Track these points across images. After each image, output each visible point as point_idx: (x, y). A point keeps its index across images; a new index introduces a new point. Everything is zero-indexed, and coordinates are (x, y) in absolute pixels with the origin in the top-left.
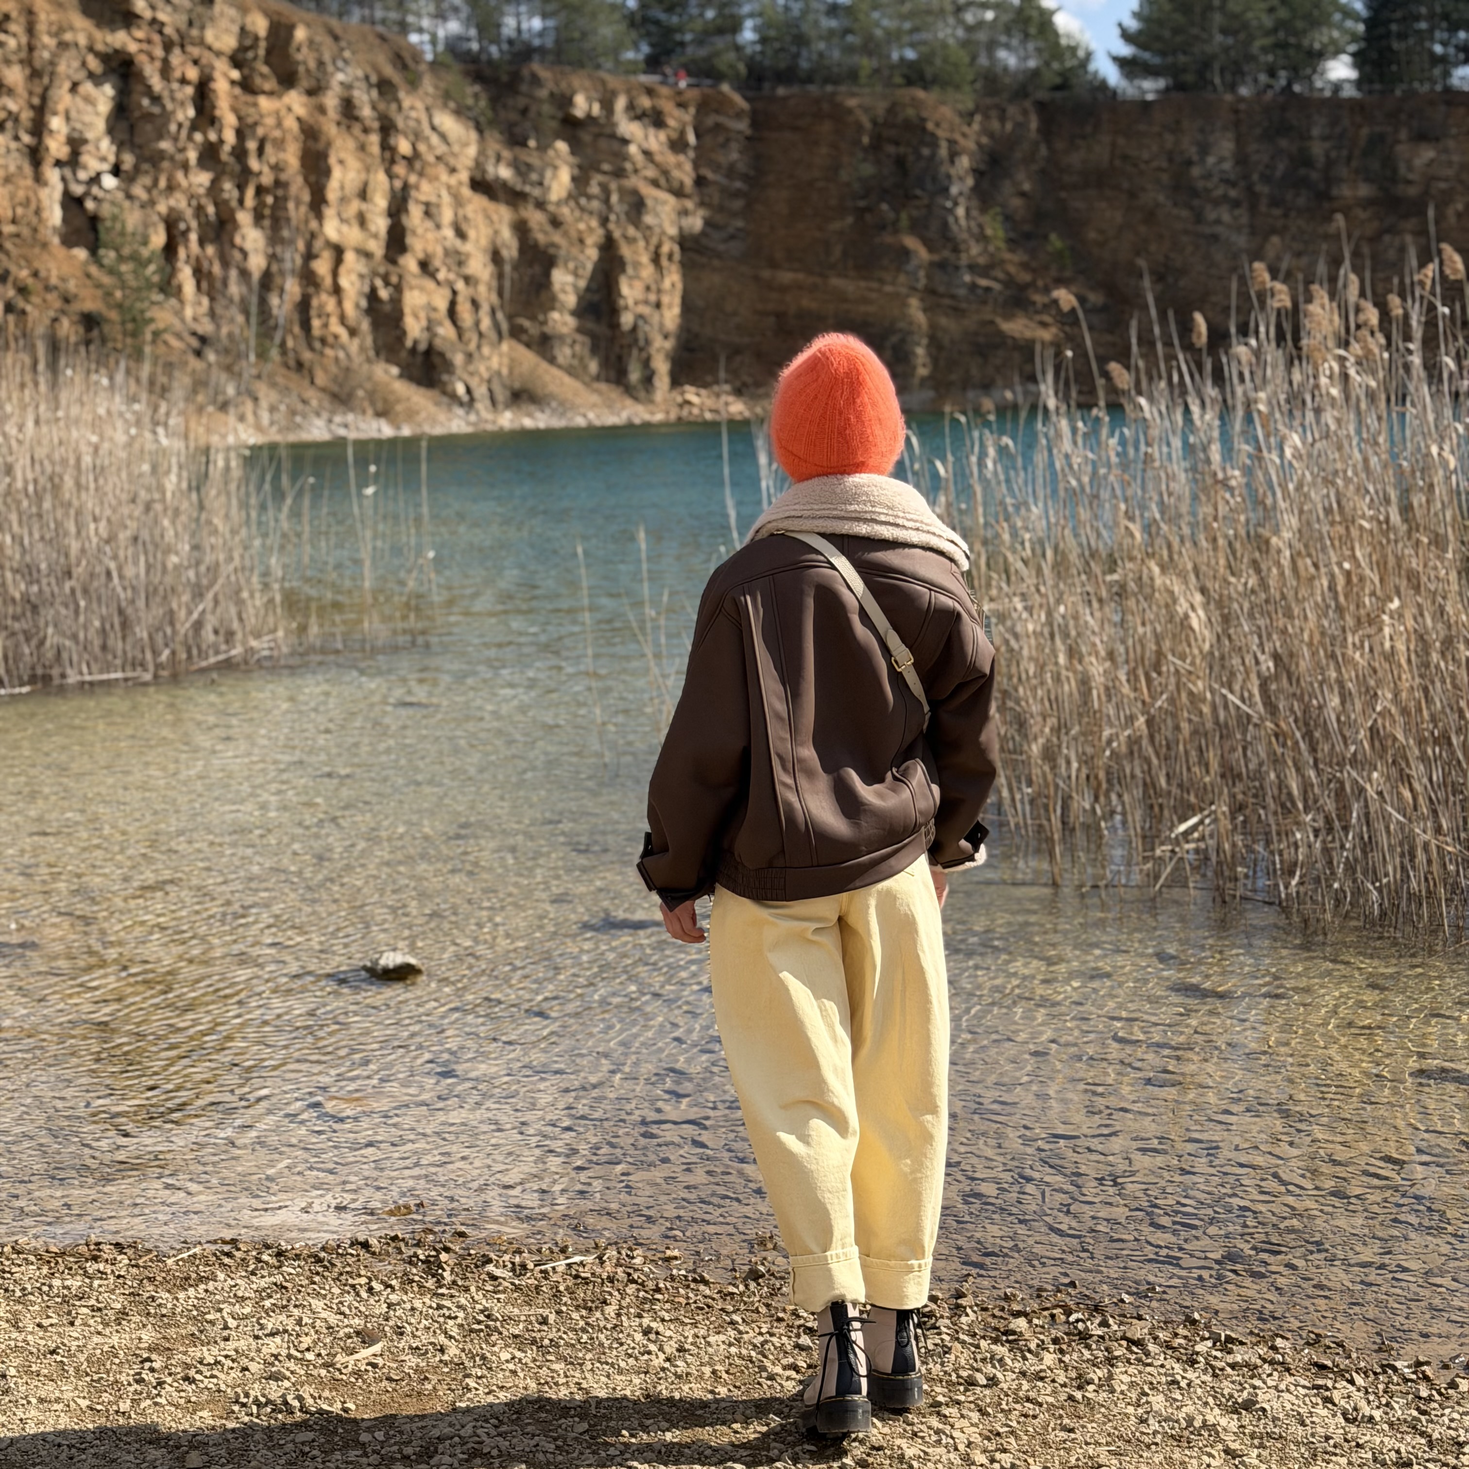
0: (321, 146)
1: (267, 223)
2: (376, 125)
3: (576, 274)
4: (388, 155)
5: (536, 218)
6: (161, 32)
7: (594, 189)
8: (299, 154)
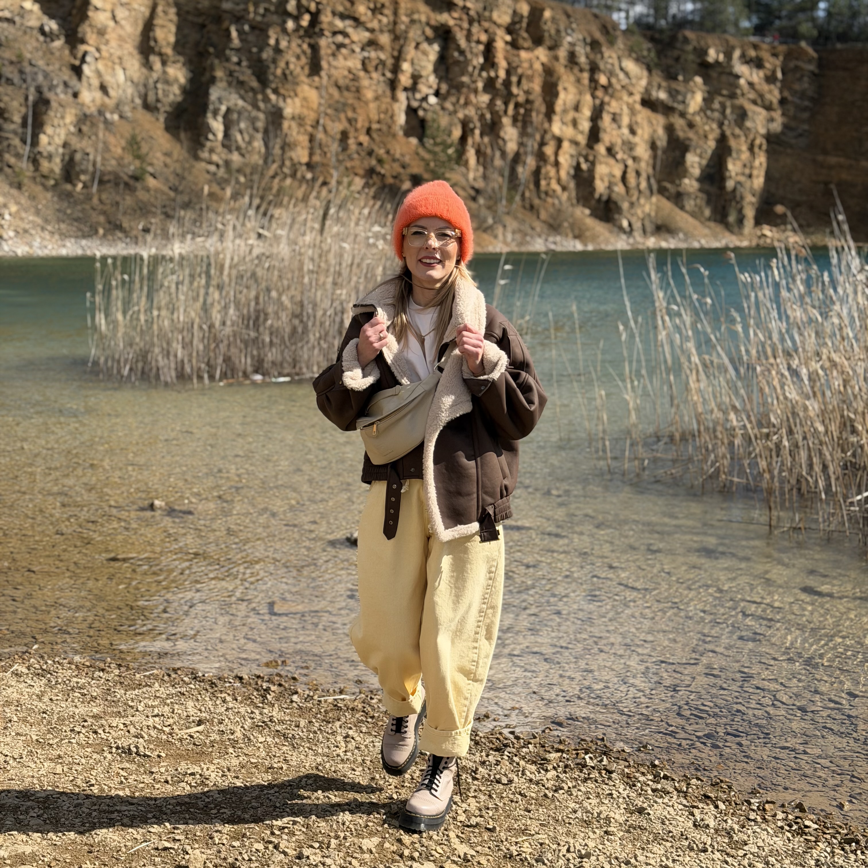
0: (554, 79)
1: (519, 124)
2: (587, 67)
3: (701, 156)
4: (593, 85)
5: (679, 123)
6: (468, 14)
7: (716, 105)
8: (541, 84)
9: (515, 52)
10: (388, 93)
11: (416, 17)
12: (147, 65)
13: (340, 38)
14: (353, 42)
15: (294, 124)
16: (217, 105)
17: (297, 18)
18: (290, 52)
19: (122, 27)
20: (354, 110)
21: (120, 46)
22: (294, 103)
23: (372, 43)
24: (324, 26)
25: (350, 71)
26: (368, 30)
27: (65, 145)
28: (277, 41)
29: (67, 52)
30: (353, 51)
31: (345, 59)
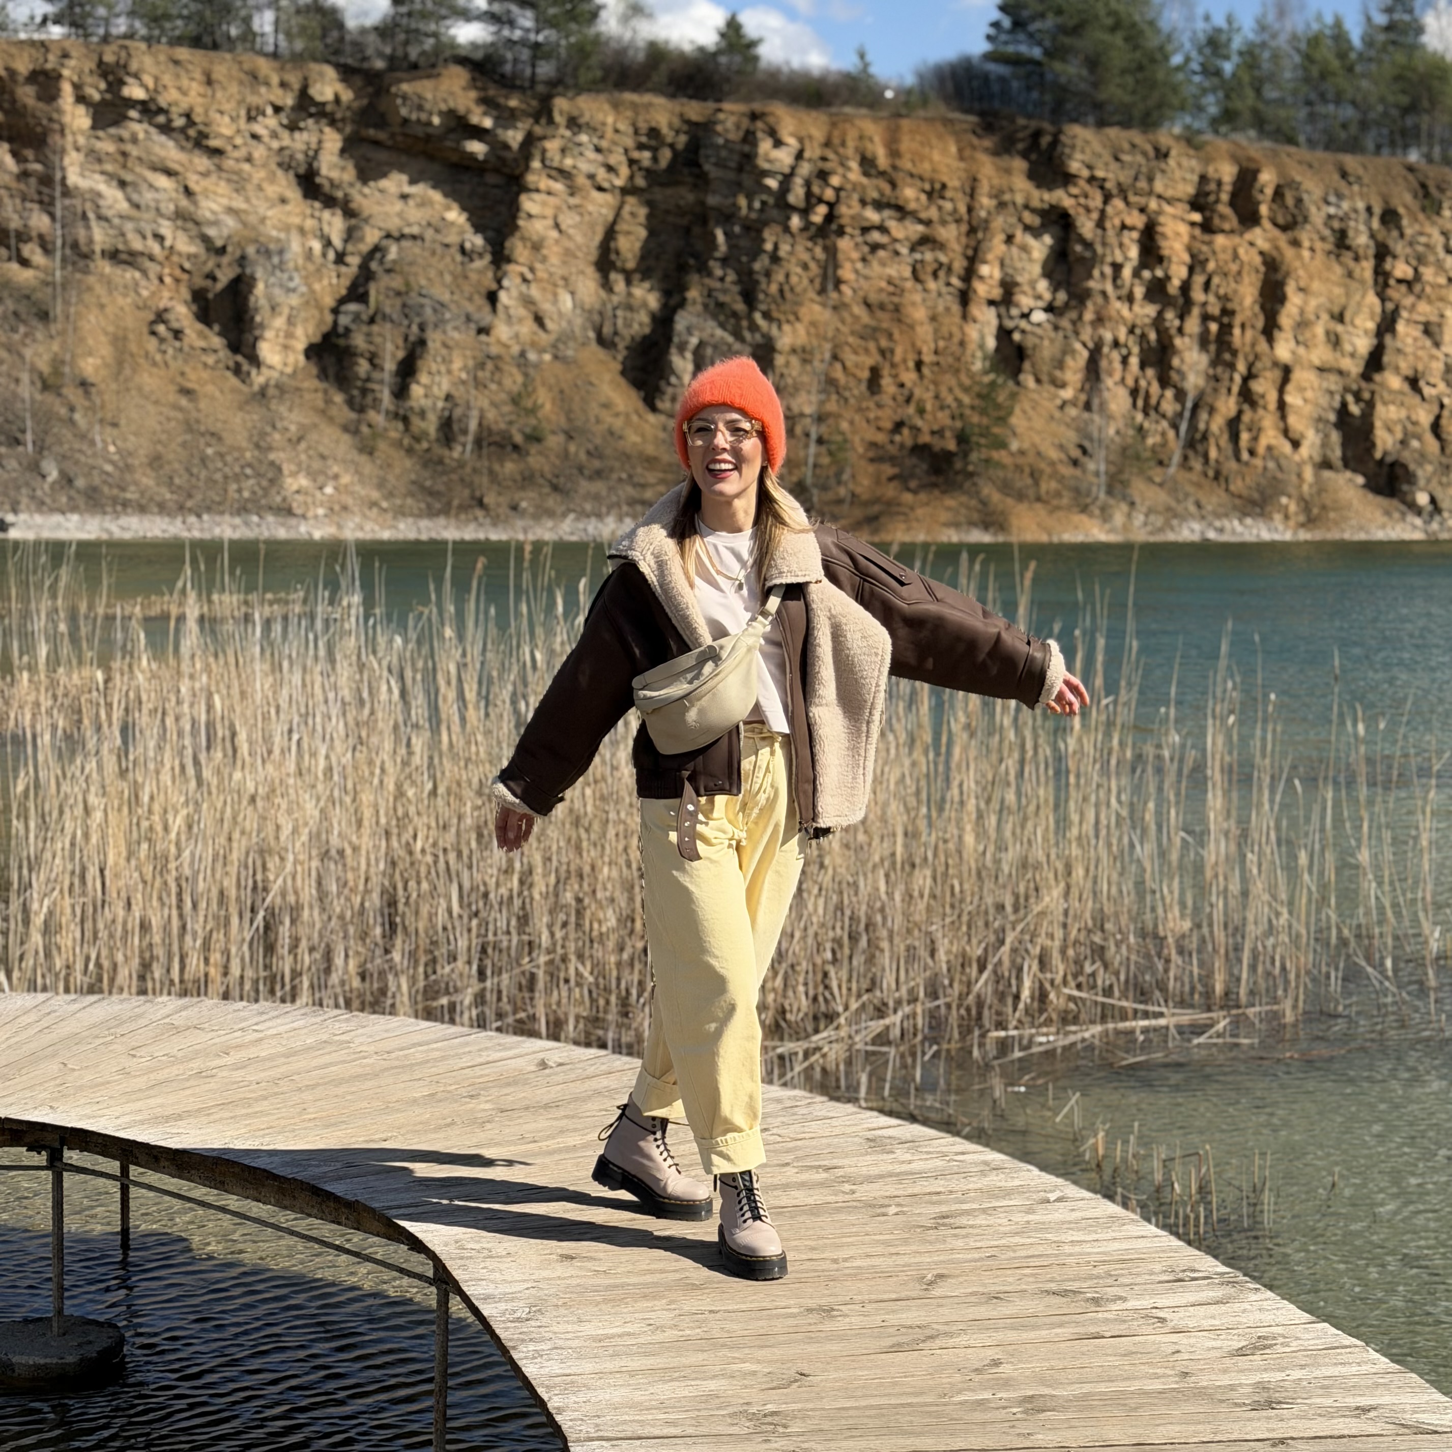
0: (1279, 277)
1: (1213, 348)
2: (1371, 251)
4: (1381, 280)
6: (1102, 188)
8: (1259, 284)
9: (1207, 237)
10: (956, 308)
11: (1007, 197)
12: (607, 285)
13: (876, 236)
14: (896, 240)
15: (795, 361)
16: (684, 337)
17: (805, 212)
18: (793, 260)
19: (570, 237)
20: (890, 336)
21: (564, 263)
22: (794, 331)
23: (925, 241)
24: (844, 221)
25: (890, 283)
26: (921, 221)
27: (448, 397)
28: (776, 247)
29: (490, 274)
30: (897, 253)
31: (883, 264)
